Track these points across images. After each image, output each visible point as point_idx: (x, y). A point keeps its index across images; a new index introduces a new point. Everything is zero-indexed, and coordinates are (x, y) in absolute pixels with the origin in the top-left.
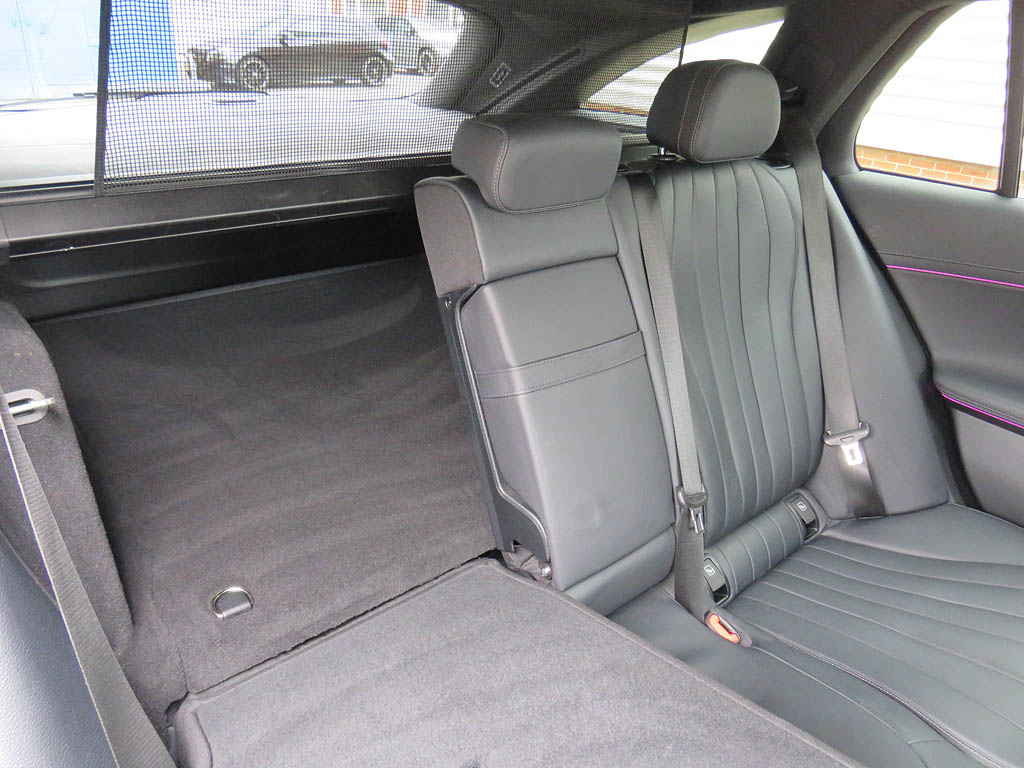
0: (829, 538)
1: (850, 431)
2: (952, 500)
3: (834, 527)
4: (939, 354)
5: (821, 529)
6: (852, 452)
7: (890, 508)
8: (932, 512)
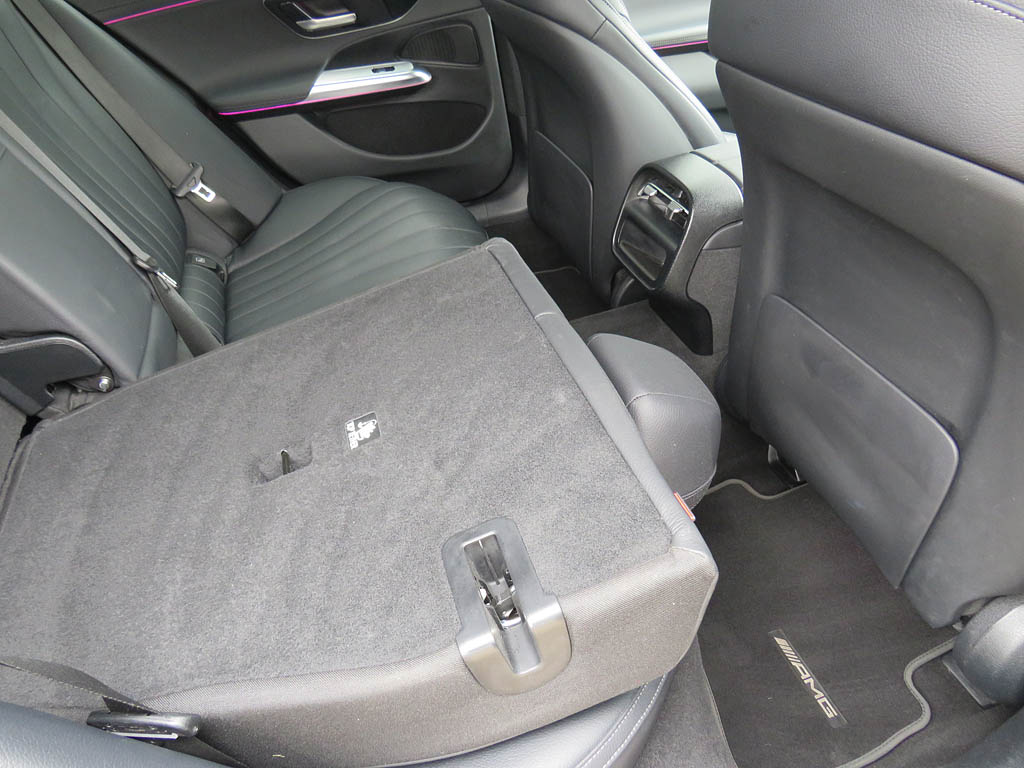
0: (235, 272)
1: (189, 175)
2: (284, 191)
3: (232, 261)
4: (196, 84)
5: (224, 268)
6: (202, 190)
7: (256, 219)
8: (280, 207)
